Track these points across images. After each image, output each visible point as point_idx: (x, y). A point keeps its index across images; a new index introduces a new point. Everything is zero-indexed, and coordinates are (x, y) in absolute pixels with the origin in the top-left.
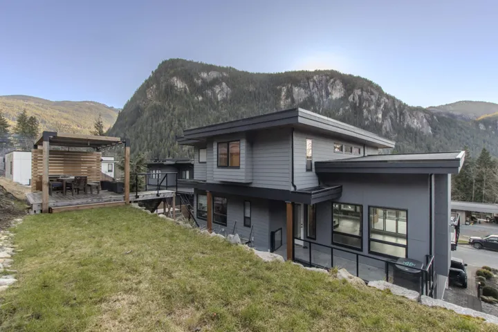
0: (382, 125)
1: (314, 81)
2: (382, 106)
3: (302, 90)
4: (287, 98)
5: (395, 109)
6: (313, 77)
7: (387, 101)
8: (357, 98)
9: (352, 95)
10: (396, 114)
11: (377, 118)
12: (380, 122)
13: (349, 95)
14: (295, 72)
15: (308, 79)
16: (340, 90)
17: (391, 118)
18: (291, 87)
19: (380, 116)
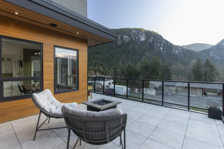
0: (162, 52)
1: (133, 33)
2: (163, 44)
3: (127, 37)
4: (121, 40)
5: (168, 46)
6: (132, 31)
7: (165, 42)
8: (151, 41)
9: (149, 39)
10: (168, 48)
11: (161, 50)
12: (162, 51)
13: (148, 39)
14: (124, 29)
15: (130, 31)
16: (144, 37)
17: (166, 50)
18: (123, 35)
19: (162, 49)
